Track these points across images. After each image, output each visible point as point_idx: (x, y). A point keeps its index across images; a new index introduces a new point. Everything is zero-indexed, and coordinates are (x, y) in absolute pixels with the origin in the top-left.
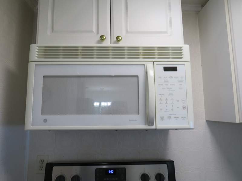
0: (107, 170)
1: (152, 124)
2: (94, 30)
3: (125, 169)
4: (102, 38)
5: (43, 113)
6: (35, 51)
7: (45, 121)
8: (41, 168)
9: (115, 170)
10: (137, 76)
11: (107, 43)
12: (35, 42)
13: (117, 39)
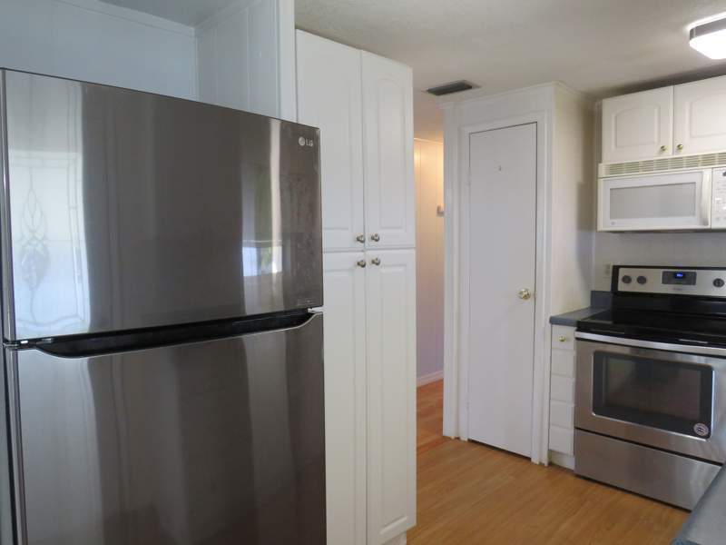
0: (675, 274)
1: (707, 224)
2: (656, 140)
3: (695, 274)
4: (663, 149)
5: (611, 217)
6: (602, 170)
7: (613, 223)
8: (607, 272)
9: (684, 274)
10: (695, 183)
11: (669, 154)
12: (600, 162)
13: (679, 147)
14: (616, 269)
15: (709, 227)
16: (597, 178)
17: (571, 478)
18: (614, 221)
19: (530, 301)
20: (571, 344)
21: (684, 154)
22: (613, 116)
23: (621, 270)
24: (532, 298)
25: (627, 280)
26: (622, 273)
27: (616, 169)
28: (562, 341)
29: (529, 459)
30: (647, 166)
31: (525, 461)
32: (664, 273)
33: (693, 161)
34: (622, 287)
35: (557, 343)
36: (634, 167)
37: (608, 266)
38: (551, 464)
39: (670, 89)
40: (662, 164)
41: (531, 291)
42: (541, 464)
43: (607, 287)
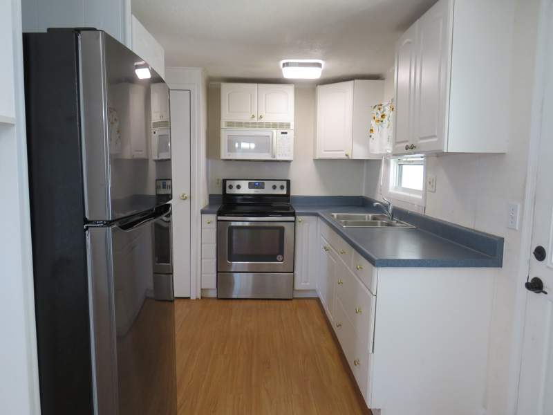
2: (249, 111)
3: (264, 183)
4: (253, 116)
5: (228, 152)
6: (223, 124)
7: (229, 155)
8: (219, 183)
9: (259, 183)
10: (269, 136)
11: (255, 120)
12: (221, 119)
13: (261, 117)
14: (224, 181)
15: (275, 159)
16: (220, 129)
17: (216, 301)
18: (230, 153)
19: (187, 202)
20: (214, 225)
21: (263, 120)
22: (227, 94)
23: (227, 181)
24: (188, 199)
25: (231, 187)
26: (228, 183)
27: (230, 124)
28: (209, 223)
29: (189, 298)
30: (247, 125)
31: (186, 300)
32: (249, 183)
33: (268, 125)
34: (228, 191)
35: (205, 225)
36: (240, 124)
37: (218, 180)
38: (202, 297)
39: (256, 85)
40: (254, 125)
41: (187, 195)
42: (197, 299)
43: (220, 192)
